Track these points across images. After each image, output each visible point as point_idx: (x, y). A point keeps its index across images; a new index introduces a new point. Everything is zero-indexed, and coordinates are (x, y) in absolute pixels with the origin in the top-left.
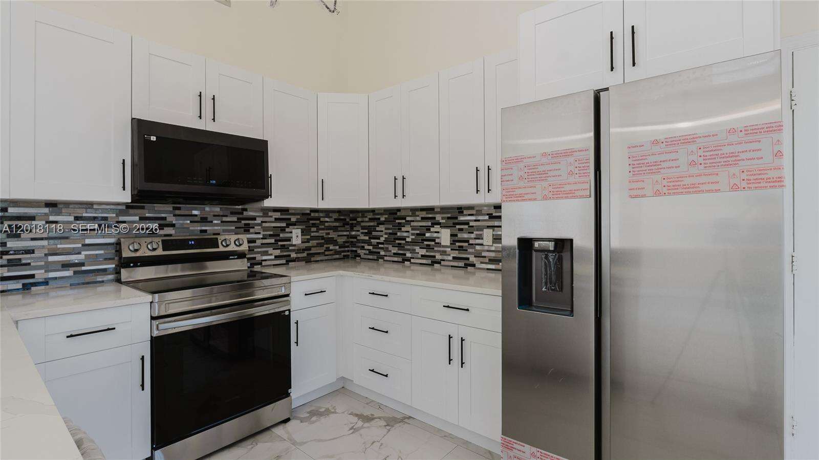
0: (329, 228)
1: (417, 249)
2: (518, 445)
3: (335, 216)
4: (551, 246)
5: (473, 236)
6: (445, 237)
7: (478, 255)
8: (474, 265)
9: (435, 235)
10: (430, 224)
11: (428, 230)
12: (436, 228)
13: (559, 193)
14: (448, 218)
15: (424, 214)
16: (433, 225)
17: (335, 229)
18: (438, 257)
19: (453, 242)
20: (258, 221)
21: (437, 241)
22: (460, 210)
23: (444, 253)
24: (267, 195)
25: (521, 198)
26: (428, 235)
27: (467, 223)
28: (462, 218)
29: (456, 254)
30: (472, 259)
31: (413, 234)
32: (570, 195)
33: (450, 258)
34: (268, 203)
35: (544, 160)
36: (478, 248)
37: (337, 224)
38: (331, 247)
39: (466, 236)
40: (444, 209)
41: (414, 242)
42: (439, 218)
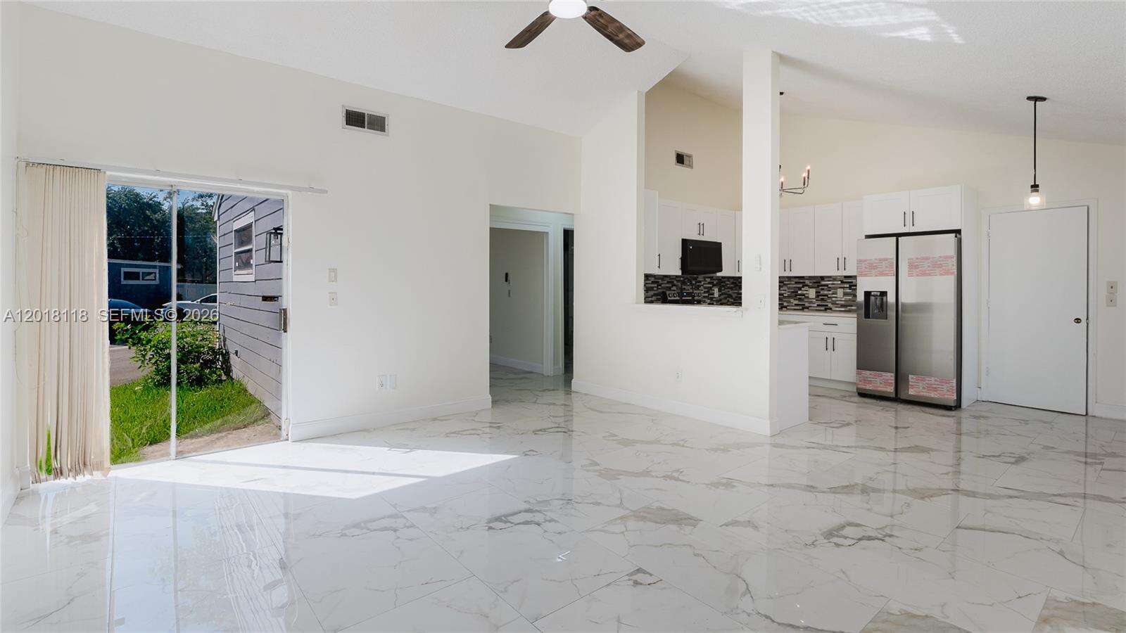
0: (729, 288)
1: (792, 300)
2: (864, 372)
3: (732, 280)
4: (879, 294)
5: (830, 292)
6: (812, 293)
7: (833, 303)
8: (831, 309)
9: (805, 292)
10: (801, 286)
11: (800, 289)
12: (806, 288)
13: (882, 274)
14: (814, 283)
15: (797, 280)
16: (803, 287)
17: (731, 288)
18: (807, 305)
19: (817, 296)
20: (703, 283)
21: (806, 295)
22: (822, 278)
23: (811, 302)
24: (721, 270)
25: (866, 275)
26: (799, 292)
27: (827, 285)
28: (823, 283)
29: (819, 303)
30: (830, 305)
31: (789, 292)
32: (886, 275)
33: (816, 305)
34: (719, 274)
35: (876, 261)
36: (834, 299)
37: (732, 286)
38: (730, 300)
39: (826, 292)
40: (810, 278)
41: (789, 297)
42: (807, 282)
